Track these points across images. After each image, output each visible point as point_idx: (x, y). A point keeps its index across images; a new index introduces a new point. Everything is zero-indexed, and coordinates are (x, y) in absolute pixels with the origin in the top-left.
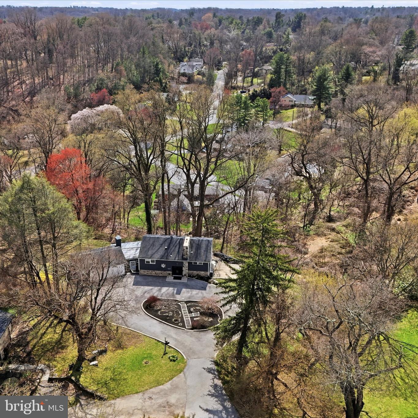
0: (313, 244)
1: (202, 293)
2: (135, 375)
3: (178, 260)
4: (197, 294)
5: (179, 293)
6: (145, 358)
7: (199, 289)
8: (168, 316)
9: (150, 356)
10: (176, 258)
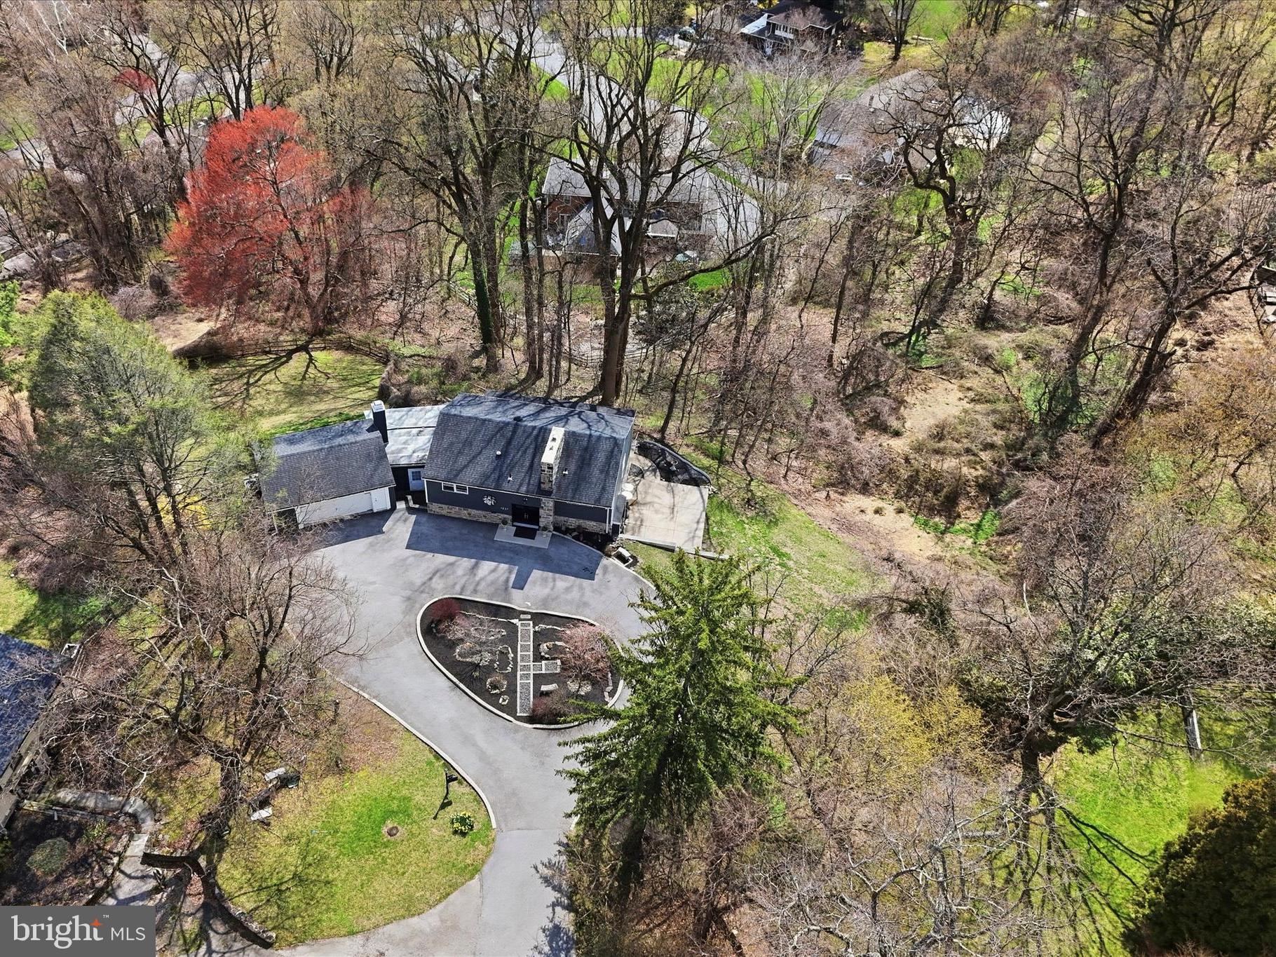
0: (923, 402)
1: (581, 588)
2: (355, 870)
3: (527, 492)
4: (568, 590)
5: (520, 584)
6: (391, 814)
7: (576, 576)
8: (476, 666)
9: (404, 810)
10: (521, 485)
